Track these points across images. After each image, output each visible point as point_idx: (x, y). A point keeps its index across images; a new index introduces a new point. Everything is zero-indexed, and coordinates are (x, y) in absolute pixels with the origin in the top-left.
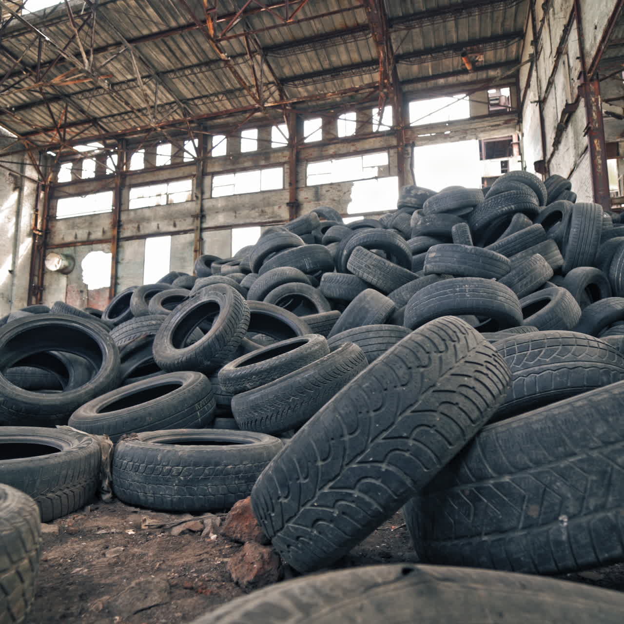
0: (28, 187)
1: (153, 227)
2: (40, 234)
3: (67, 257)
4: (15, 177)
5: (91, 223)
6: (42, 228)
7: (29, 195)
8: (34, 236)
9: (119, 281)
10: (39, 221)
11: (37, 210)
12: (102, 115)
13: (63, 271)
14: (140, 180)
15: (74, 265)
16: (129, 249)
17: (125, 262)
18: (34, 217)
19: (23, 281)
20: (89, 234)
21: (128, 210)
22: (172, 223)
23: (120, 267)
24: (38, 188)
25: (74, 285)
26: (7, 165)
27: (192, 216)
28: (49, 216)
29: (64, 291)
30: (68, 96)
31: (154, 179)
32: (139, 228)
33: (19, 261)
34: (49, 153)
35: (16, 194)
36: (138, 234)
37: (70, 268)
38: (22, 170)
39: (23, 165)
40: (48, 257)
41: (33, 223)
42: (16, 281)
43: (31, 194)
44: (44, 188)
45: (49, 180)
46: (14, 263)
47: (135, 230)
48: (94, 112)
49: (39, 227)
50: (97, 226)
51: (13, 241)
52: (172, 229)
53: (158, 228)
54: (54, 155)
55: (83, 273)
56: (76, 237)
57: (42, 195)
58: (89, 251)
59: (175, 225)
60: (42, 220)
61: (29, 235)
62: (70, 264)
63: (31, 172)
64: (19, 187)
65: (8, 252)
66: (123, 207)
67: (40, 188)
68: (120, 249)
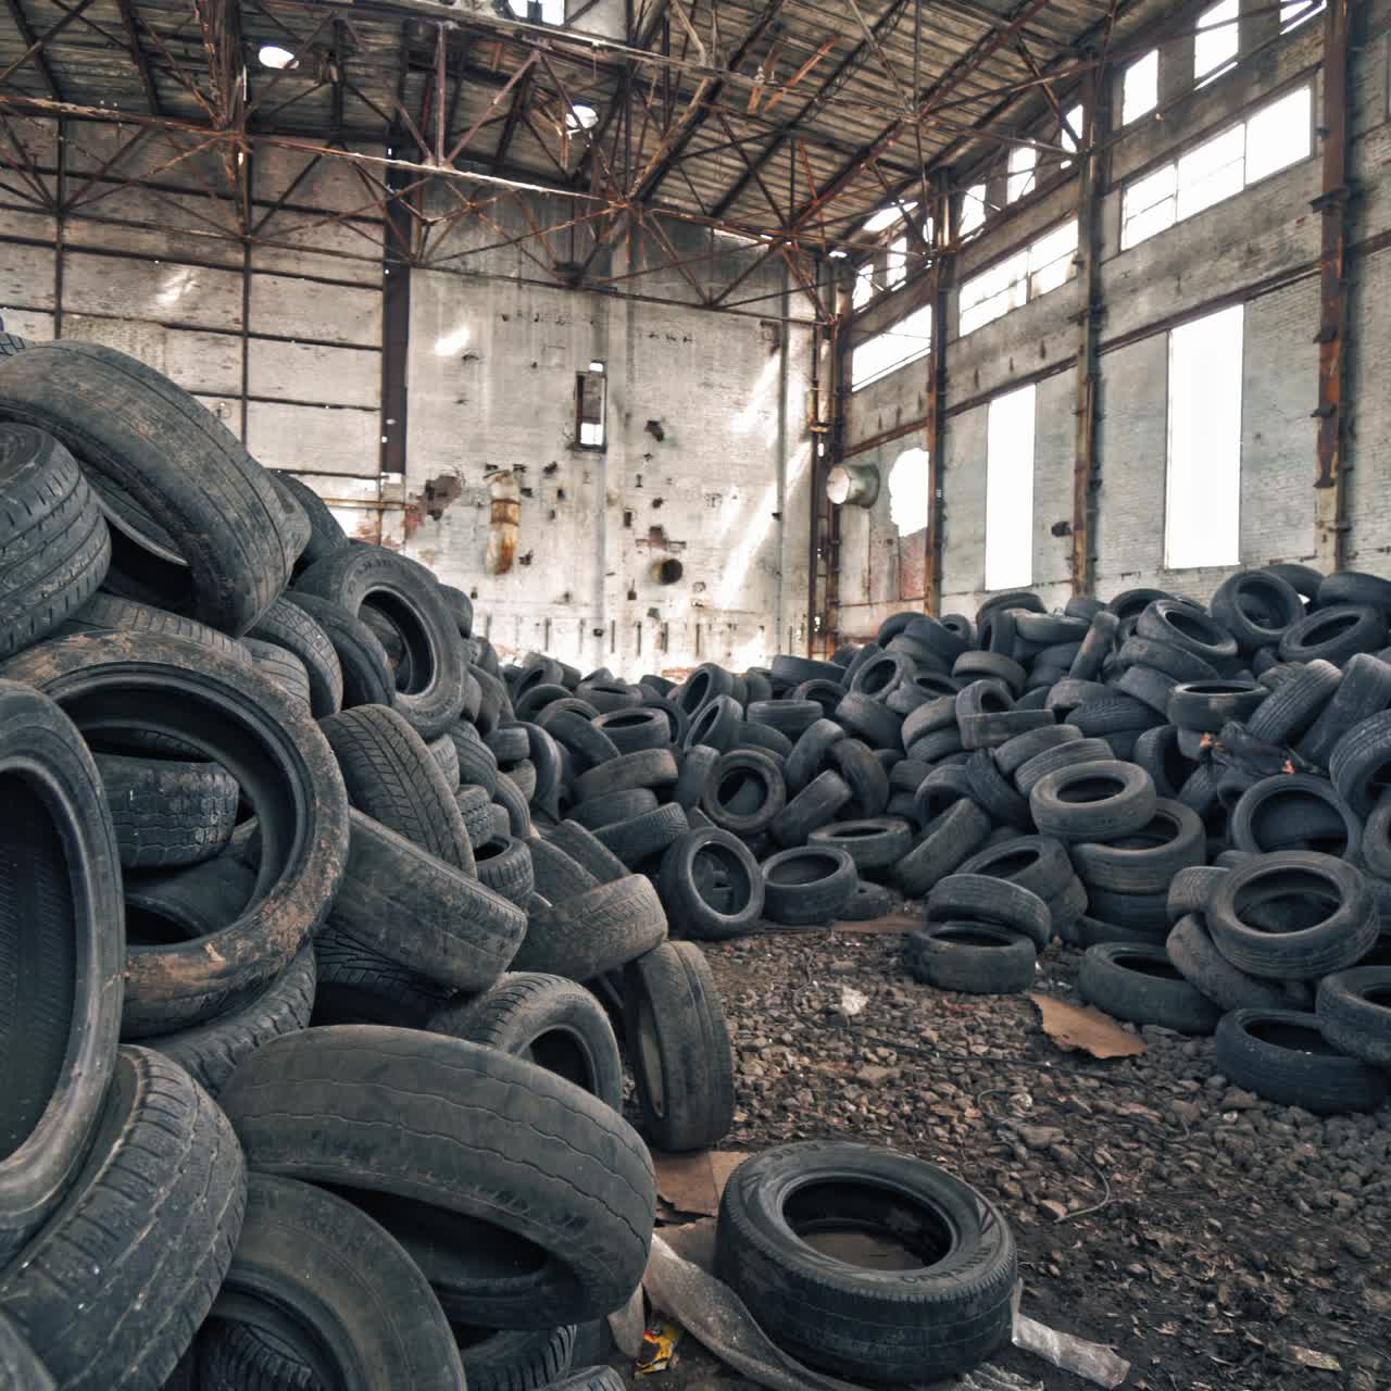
0: (797, 339)
1: (998, 371)
2: (825, 430)
3: (862, 471)
4: (775, 327)
5: (900, 389)
6: (830, 417)
7: (799, 355)
8: (815, 438)
9: (945, 512)
10: (822, 405)
11: (815, 383)
12: (875, 135)
13: (860, 501)
14: (979, 259)
15: (879, 486)
16: (961, 428)
17: (955, 464)
18: (811, 397)
19: (799, 530)
20: (899, 412)
21: (959, 339)
22: (1037, 348)
23: (948, 479)
24: (815, 336)
25: (880, 529)
26: (755, 307)
27: (1072, 319)
28: (841, 392)
29: (866, 543)
30: (793, 125)
31: (1006, 244)
32: (976, 377)
33: (789, 493)
34: (833, 254)
35: (777, 358)
36: (977, 393)
37: (871, 494)
38: (785, 308)
39: (785, 294)
40: (831, 477)
41: (810, 409)
42: (785, 535)
43: (804, 351)
44: (827, 332)
45: (838, 311)
46: (781, 498)
47: (970, 385)
48: (859, 135)
49: (822, 418)
50: (911, 391)
51: (775, 454)
52: (1038, 364)
53: (1012, 368)
54: (843, 255)
55: (893, 503)
56: (880, 426)
57: (824, 349)
58: (900, 451)
59: (1043, 354)
60: (830, 401)
61: (804, 438)
62: (868, 484)
63: (801, 308)
64: (780, 345)
65: (768, 479)
66: (950, 337)
67: (820, 337)
68: (947, 436)
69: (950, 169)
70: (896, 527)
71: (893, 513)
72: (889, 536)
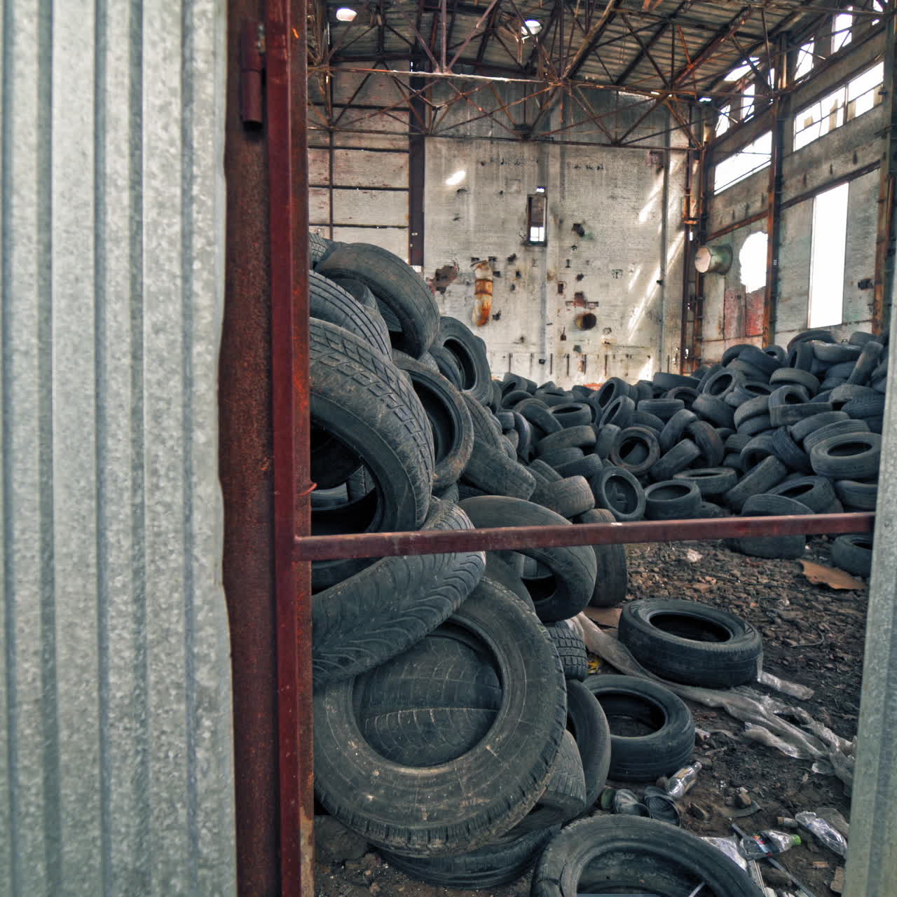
0: (675, 162)
1: (823, 172)
2: (695, 223)
3: (719, 249)
4: (660, 154)
5: (748, 191)
6: (698, 213)
7: (676, 173)
8: (687, 228)
9: (781, 275)
10: (693, 206)
11: (688, 191)
12: (732, 15)
13: (718, 270)
14: (809, 96)
15: (732, 259)
16: (792, 217)
17: (787, 242)
18: (684, 201)
19: (675, 292)
20: (748, 207)
21: (793, 153)
22: (851, 157)
23: (782, 253)
24: (688, 157)
25: (732, 289)
26: (647, 142)
27: (877, 134)
28: (706, 194)
29: (722, 298)
30: (674, 15)
31: (828, 84)
32: (805, 179)
33: (668, 271)
34: (702, 100)
35: (662, 174)
36: (806, 190)
37: (726, 264)
38: (667, 141)
39: (667, 132)
40: (699, 254)
41: (684, 209)
42: (666, 295)
43: (680, 169)
44: (697, 155)
45: (705, 140)
46: (663, 270)
47: (800, 185)
48: (720, 16)
49: (692, 214)
50: (756, 193)
51: (659, 242)
52: (851, 168)
53: (831, 172)
54: (709, 100)
55: (742, 270)
56: (734, 217)
57: (695, 167)
58: (748, 235)
59: (855, 161)
60: (698, 202)
61: (679, 229)
62: (724, 259)
63: (679, 140)
64: (663, 166)
65: (654, 258)
66: (786, 152)
67: (691, 158)
68: (782, 223)
69: (788, 33)
70: (744, 287)
71: (742, 277)
72: (739, 293)
